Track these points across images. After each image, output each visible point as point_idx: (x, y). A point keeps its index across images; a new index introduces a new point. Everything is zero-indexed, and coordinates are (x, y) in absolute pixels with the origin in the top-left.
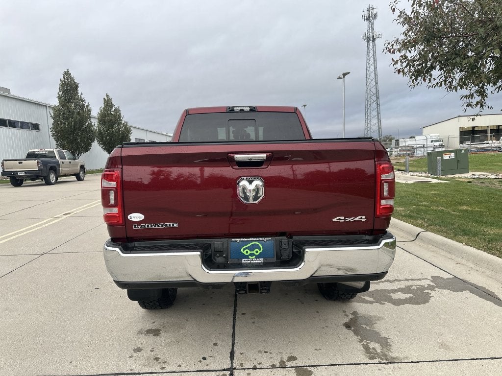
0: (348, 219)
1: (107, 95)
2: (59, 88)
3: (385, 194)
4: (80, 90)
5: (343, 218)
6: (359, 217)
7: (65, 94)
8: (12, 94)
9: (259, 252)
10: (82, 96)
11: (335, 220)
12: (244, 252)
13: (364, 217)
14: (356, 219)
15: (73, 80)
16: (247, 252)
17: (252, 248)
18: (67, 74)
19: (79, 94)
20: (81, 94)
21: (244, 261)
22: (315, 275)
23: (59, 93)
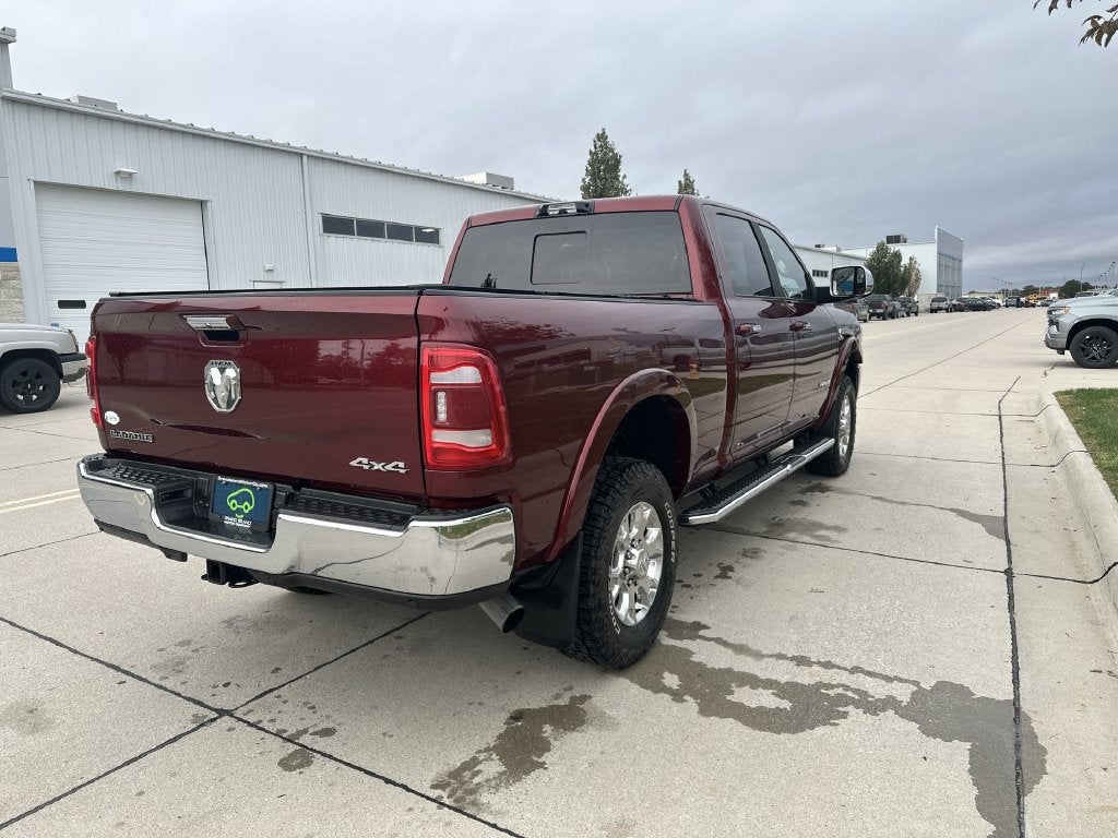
0: (377, 466)
1: (686, 174)
2: (587, 170)
3: (442, 416)
4: (623, 170)
5: (365, 460)
6: (395, 463)
7: (595, 181)
8: (516, 189)
9: (250, 508)
10: (625, 182)
11: (354, 463)
12: (230, 505)
13: (401, 465)
14: (389, 467)
15: (612, 150)
16: (234, 505)
17: (242, 498)
18: (602, 137)
19: (621, 179)
20: (625, 177)
21: (229, 521)
22: (319, 574)
23: (584, 180)
